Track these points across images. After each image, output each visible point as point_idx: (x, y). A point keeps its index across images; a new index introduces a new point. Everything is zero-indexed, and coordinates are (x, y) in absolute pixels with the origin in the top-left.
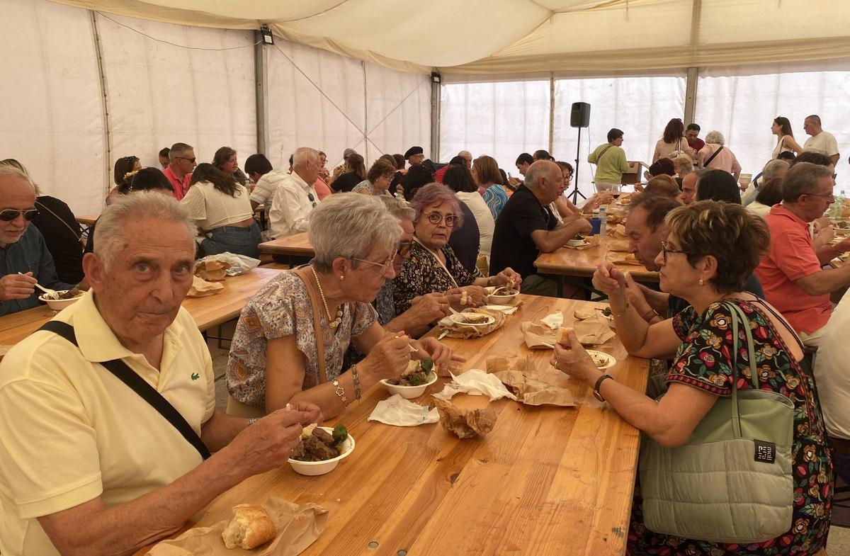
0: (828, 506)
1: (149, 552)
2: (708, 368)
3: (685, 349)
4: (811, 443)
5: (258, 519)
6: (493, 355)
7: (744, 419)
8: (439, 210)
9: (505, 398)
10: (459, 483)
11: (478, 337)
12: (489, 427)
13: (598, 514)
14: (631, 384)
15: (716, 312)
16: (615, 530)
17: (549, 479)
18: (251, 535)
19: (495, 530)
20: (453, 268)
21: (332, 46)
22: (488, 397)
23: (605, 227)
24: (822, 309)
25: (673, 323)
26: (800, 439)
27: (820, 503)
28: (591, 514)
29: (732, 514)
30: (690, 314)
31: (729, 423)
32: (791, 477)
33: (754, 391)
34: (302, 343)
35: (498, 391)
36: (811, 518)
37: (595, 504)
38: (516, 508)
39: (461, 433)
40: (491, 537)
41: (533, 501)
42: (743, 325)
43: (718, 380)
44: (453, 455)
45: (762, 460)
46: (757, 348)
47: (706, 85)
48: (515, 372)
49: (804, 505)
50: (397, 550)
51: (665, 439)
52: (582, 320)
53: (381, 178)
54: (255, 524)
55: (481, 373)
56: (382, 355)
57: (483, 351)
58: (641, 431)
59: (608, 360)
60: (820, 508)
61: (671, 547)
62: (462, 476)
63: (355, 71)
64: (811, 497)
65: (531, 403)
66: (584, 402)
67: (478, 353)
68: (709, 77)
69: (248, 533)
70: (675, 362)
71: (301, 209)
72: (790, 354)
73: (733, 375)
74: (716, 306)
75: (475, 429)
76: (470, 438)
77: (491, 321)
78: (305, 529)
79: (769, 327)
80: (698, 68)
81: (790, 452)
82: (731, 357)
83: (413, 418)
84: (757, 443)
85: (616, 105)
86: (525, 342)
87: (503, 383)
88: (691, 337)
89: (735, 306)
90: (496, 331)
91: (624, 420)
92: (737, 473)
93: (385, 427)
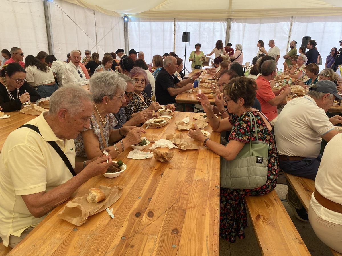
0: (277, 176)
1: (66, 205)
2: (242, 134)
3: (234, 128)
4: (273, 157)
5: (99, 193)
6: (167, 133)
7: (253, 150)
8: (138, 77)
9: (174, 148)
10: (164, 176)
11: (160, 127)
12: (171, 158)
13: (210, 182)
14: (215, 140)
15: (245, 115)
16: (216, 186)
17: (193, 173)
18: (98, 198)
19: (178, 190)
20: (147, 101)
21: (79, 3)
22: (168, 148)
23: (199, 84)
24: (274, 113)
25: (229, 119)
26: (270, 156)
27: (275, 175)
28: (208, 182)
29: (249, 180)
30: (235, 116)
31: (248, 152)
32: (267, 167)
33: (257, 141)
34: (96, 132)
35: (172, 146)
36: (272, 180)
37: (209, 179)
38: (184, 182)
39: (161, 160)
40: (177, 192)
41: (189, 180)
42: (254, 119)
43: (246, 138)
44: (160, 167)
45: (259, 163)
46: (258, 127)
47: (234, 26)
48: (176, 139)
49: (270, 176)
50: (148, 198)
51: (229, 158)
52: (196, 120)
53: (108, 63)
54: (99, 194)
55: (164, 140)
56: (132, 135)
57: (163, 132)
58: (220, 156)
59: (208, 133)
60: (275, 176)
61: (228, 193)
62: (164, 174)
63: (90, 15)
64: (272, 173)
65: (183, 149)
66: (201, 148)
67: (161, 133)
68: (235, 23)
69: (97, 197)
70: (231, 133)
71: (75, 77)
72: (268, 128)
73: (250, 136)
74: (245, 113)
75: (166, 158)
76: (164, 162)
77: (165, 121)
78: (116, 194)
79: (261, 120)
80: (231, 19)
81: (267, 160)
82: (249, 130)
83: (143, 157)
84: (257, 157)
85: (200, 33)
86: (177, 128)
87: (173, 143)
88: (236, 124)
89: (251, 113)
90: (166, 125)
91: (214, 153)
92: (251, 167)
93: (134, 160)
